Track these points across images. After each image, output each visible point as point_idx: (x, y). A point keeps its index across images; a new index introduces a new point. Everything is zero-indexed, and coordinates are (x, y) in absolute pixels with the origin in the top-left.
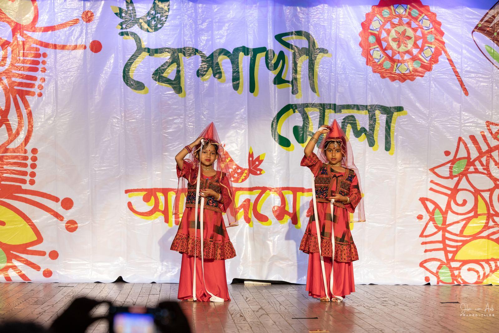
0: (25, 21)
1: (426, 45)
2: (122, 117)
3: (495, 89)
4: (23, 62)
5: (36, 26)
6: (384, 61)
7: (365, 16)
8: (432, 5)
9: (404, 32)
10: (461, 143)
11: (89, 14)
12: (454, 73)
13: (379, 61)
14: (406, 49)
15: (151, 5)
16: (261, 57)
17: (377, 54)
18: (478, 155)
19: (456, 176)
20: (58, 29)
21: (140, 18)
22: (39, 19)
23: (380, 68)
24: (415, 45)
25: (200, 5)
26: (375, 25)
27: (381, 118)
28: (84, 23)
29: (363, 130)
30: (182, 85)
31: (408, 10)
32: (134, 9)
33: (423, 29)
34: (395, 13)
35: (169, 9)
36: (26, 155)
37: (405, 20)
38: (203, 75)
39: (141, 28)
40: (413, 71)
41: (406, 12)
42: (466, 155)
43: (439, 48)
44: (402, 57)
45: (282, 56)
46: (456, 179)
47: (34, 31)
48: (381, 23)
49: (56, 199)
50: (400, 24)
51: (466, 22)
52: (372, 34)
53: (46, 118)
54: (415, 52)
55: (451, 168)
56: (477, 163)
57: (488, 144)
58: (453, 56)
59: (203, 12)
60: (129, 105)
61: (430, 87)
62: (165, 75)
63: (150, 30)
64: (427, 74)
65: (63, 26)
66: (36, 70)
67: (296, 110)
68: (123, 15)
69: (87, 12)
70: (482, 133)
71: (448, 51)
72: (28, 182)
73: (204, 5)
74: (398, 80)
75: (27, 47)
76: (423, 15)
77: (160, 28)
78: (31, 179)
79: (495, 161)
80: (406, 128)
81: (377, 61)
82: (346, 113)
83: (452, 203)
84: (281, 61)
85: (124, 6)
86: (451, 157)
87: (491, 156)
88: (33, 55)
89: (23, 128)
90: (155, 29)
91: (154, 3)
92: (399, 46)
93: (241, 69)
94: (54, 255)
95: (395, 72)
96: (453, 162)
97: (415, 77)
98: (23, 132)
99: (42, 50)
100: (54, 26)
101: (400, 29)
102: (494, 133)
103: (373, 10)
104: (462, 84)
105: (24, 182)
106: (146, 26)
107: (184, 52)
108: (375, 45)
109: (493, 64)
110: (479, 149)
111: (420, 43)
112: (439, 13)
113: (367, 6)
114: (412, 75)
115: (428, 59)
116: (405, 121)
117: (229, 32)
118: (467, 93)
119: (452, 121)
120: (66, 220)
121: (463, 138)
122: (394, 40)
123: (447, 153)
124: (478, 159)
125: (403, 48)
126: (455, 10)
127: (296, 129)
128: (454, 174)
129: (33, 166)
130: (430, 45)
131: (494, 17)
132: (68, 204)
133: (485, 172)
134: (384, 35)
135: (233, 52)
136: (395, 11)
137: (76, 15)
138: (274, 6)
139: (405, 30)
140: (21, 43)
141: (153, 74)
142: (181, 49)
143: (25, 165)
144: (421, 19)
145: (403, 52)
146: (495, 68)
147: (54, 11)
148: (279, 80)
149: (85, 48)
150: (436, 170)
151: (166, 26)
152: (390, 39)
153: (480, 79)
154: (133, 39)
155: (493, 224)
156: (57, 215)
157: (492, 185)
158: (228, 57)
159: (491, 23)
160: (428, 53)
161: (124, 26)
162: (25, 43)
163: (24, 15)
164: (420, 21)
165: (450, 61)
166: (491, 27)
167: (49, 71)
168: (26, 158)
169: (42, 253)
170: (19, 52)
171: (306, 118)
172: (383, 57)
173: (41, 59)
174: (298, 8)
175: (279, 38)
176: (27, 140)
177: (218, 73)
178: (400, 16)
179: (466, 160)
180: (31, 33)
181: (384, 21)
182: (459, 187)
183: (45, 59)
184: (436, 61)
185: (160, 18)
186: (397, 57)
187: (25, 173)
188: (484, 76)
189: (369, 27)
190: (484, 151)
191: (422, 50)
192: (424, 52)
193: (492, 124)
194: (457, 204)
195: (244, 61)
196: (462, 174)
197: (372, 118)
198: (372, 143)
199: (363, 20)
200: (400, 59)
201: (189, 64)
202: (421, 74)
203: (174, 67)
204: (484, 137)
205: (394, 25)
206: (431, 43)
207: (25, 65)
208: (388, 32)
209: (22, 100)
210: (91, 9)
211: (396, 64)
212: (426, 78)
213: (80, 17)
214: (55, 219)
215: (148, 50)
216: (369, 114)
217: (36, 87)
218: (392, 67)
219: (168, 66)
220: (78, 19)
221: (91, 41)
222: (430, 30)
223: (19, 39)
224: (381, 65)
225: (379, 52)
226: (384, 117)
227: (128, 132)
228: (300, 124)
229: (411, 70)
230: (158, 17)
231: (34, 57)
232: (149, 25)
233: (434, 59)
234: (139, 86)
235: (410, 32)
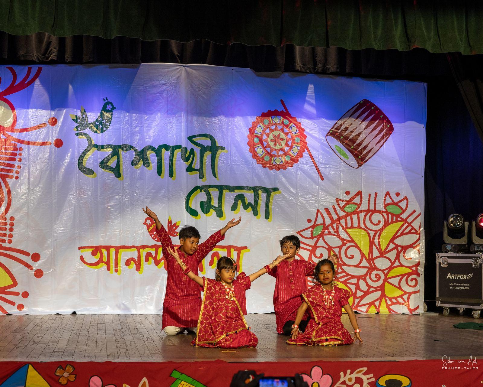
0: (7, 124)
1: (294, 144)
2: (77, 194)
3: (342, 176)
4: (5, 154)
5: (15, 128)
6: (265, 155)
7: (251, 124)
8: (298, 117)
9: (279, 135)
10: (319, 214)
11: (54, 120)
12: (313, 165)
13: (261, 156)
14: (281, 147)
15: (99, 114)
16: (177, 152)
17: (260, 151)
18: (331, 222)
19: (315, 237)
20: (31, 131)
21: (91, 123)
22: (17, 123)
23: (262, 161)
24: (287, 145)
25: (134, 115)
26: (259, 130)
27: (263, 196)
28: (51, 126)
29: (250, 204)
30: (121, 171)
31: (281, 120)
32: (86, 117)
33: (292, 133)
34: (273, 122)
35: (112, 118)
36: (6, 221)
37: (279, 127)
38: (136, 165)
39: (92, 130)
40: (285, 163)
41: (280, 121)
42: (323, 223)
43: (303, 147)
44: (278, 153)
45: (192, 151)
46: (315, 239)
47: (13, 132)
48: (263, 129)
49: (27, 254)
50: (276, 130)
51: (322, 129)
52: (256, 136)
53: (21, 195)
54: (287, 149)
55: (312, 231)
56: (330, 228)
57: (337, 215)
58: (313, 153)
59: (136, 119)
60: (83, 186)
61: (297, 174)
62: (108, 164)
63: (98, 132)
64: (295, 165)
65: (35, 128)
66: (14, 160)
67: (202, 190)
68: (79, 121)
69: (53, 118)
70: (334, 207)
71: (309, 149)
72: (7, 242)
73: (137, 115)
74: (275, 169)
75: (8, 143)
76: (292, 124)
77: (106, 130)
78: (9, 239)
79: (342, 226)
80: (280, 203)
81: (260, 155)
82: (237, 192)
83: (313, 256)
84: (192, 155)
85: (79, 114)
86: (312, 224)
87: (340, 223)
88: (12, 149)
89: (4, 202)
90: (101, 131)
91: (101, 113)
92: (275, 145)
93: (164, 161)
94: (25, 295)
95: (273, 164)
96: (313, 227)
97: (287, 167)
98: (4, 205)
99: (19, 145)
100: (28, 128)
101: (276, 133)
102: (341, 207)
103: (257, 119)
104: (319, 172)
105: (4, 241)
106: (95, 129)
107: (122, 148)
108: (258, 144)
109: (341, 158)
110: (331, 218)
111: (290, 143)
112: (303, 122)
113: (253, 117)
114: (284, 166)
115: (296, 154)
116: (280, 198)
117: (155, 134)
118: (322, 179)
119: (312, 198)
120: (34, 269)
121: (320, 210)
122: (272, 141)
123: (309, 221)
124: (331, 224)
125: (278, 147)
126: (314, 121)
127: (202, 204)
128: (314, 236)
129: (11, 230)
130: (297, 145)
131: (341, 125)
132: (36, 257)
133: (336, 234)
134: (265, 137)
135: (158, 148)
136: (272, 121)
137: (44, 120)
138: (187, 116)
139: (280, 133)
140: (3, 140)
141: (100, 164)
142: (121, 145)
143: (6, 229)
144: (291, 126)
145: (278, 150)
146: (342, 161)
147: (28, 118)
148: (190, 169)
149: (51, 144)
150: (301, 233)
151: (109, 129)
152: (269, 140)
153: (332, 169)
154: (86, 138)
155: (341, 271)
156: (28, 266)
157: (341, 243)
158: (154, 151)
159: (339, 130)
160: (296, 150)
161: (79, 129)
162: (7, 140)
163: (7, 120)
164: (290, 127)
165: (311, 156)
166: (339, 133)
167: (23, 161)
168: (5, 224)
169: (17, 294)
170: (2, 147)
171: (209, 196)
172: (264, 152)
173: (18, 152)
174: (204, 118)
175: (190, 139)
176: (7, 210)
177: (147, 163)
178: (275, 124)
179: (323, 226)
180: (10, 133)
181: (264, 128)
182: (318, 245)
183: (21, 152)
184: (301, 156)
185: (105, 124)
186: (274, 153)
187: (5, 235)
188: (334, 167)
189: (254, 131)
190: (335, 219)
191: (291, 148)
192: (293, 150)
193: (341, 200)
194: (316, 257)
195: (165, 154)
196: (319, 236)
197: (256, 196)
198: (256, 213)
199: (250, 127)
200: (276, 154)
201: (126, 157)
202: (290, 165)
203: (115, 158)
204: (335, 209)
205: (271, 130)
206: (298, 144)
207: (6, 156)
208: (268, 135)
209: (4, 182)
210: (55, 116)
211: (273, 157)
212: (294, 168)
213: (47, 122)
214: (27, 269)
215: (96, 146)
216: (254, 193)
217: (14, 172)
218: (270, 160)
219: (111, 158)
220: (46, 124)
221: (55, 139)
222: (297, 134)
223: (2, 137)
224: (263, 158)
225: (261, 149)
226: (265, 195)
227: (81, 205)
228: (205, 200)
229: (284, 162)
230: (104, 122)
231: (13, 150)
232: (97, 128)
233: (300, 155)
234: (89, 172)
235: (283, 136)
